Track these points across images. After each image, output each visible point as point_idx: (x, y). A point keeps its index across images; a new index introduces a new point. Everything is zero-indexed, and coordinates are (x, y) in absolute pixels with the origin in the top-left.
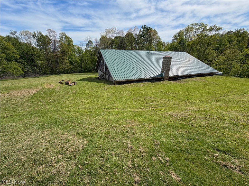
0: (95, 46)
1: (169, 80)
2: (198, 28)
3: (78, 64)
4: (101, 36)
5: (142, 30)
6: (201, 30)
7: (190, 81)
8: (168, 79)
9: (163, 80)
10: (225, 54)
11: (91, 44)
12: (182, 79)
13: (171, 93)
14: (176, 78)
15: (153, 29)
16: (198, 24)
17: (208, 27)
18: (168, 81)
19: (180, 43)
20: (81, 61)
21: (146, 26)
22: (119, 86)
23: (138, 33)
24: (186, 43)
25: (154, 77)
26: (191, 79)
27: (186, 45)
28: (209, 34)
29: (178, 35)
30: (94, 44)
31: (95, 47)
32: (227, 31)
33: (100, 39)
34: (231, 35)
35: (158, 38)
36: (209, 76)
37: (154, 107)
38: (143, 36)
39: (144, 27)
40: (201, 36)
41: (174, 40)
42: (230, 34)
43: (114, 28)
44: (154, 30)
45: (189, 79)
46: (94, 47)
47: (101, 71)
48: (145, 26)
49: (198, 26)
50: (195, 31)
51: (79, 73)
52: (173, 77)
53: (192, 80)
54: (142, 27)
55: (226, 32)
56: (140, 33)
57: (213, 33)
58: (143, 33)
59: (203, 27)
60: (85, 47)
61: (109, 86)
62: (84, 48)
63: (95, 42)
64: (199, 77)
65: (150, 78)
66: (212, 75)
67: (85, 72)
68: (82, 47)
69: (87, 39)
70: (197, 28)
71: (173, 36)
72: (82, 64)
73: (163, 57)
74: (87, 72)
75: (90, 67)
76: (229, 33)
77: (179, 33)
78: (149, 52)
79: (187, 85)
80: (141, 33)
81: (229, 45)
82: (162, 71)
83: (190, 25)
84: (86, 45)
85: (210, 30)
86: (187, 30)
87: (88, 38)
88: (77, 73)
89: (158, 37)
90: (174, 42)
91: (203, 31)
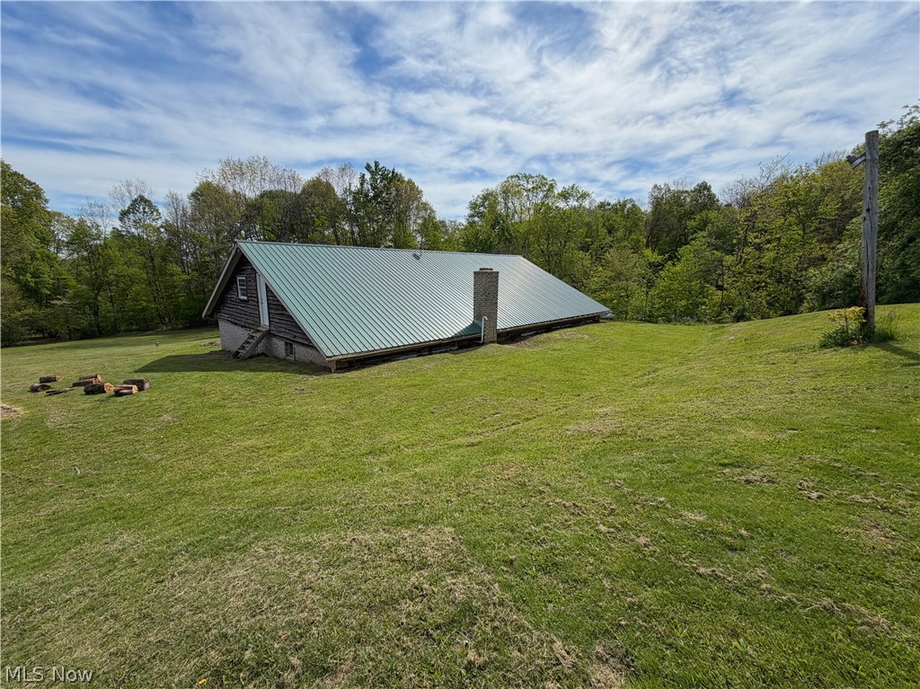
0: (167, 221)
1: (498, 343)
2: (533, 188)
3: (76, 296)
4: (198, 185)
5: (368, 176)
6: (541, 195)
7: (556, 341)
8: (495, 339)
9: (483, 344)
10: (608, 262)
11: (145, 212)
12: (531, 336)
13: (531, 380)
14: (513, 336)
15: (406, 179)
16: (532, 177)
17: (558, 189)
18: (497, 345)
19: (493, 227)
20: (98, 285)
21: (380, 167)
22: (349, 375)
23: (356, 185)
24: (511, 228)
25: (456, 336)
26: (555, 334)
27: (511, 235)
28: (562, 204)
29: (483, 202)
30: (165, 214)
31: (167, 226)
32: (599, 200)
33: (194, 195)
34: (608, 212)
35: (425, 207)
36: (591, 323)
37: (513, 424)
38: (375, 197)
39: (375, 169)
40: (544, 211)
41: (472, 216)
42: (606, 210)
43: (256, 158)
44: (410, 182)
45: (549, 335)
46: (162, 227)
47: (236, 324)
48: (377, 164)
49: (533, 182)
50: (525, 194)
51: (82, 338)
52: (508, 333)
53: (559, 337)
54: (368, 167)
55: (597, 204)
56: (362, 184)
57: (573, 203)
58: (374, 188)
59: (544, 185)
60: (118, 224)
61: (313, 380)
62: (109, 229)
63: (166, 205)
64: (569, 327)
65: (447, 339)
66: (597, 322)
67: (119, 332)
68: (99, 221)
69: (130, 193)
70: (530, 186)
71: (467, 205)
72: (99, 298)
73: (475, 273)
74: (129, 332)
75: (144, 310)
76: (602, 205)
77: (485, 198)
78: (418, 254)
79: (556, 353)
80: (367, 186)
81: (611, 239)
82: (478, 316)
83: (512, 177)
84: (118, 215)
85: (565, 196)
86: (506, 192)
87: (133, 189)
88: (71, 339)
89: (425, 204)
90: (474, 222)
91: (546, 196)
